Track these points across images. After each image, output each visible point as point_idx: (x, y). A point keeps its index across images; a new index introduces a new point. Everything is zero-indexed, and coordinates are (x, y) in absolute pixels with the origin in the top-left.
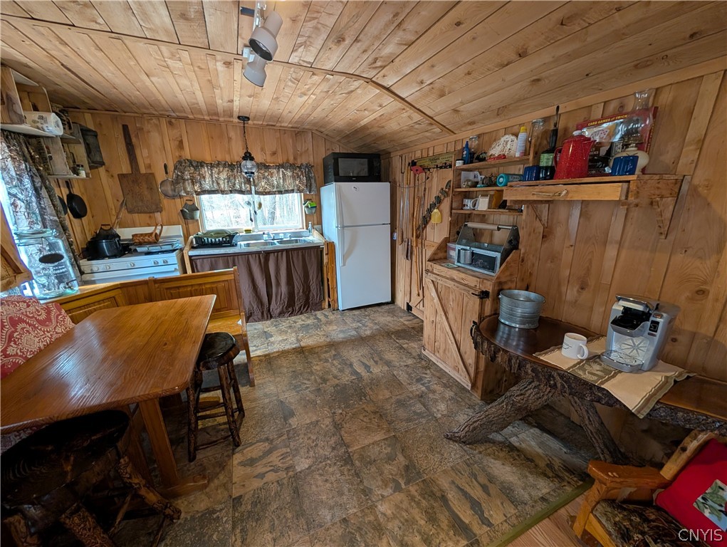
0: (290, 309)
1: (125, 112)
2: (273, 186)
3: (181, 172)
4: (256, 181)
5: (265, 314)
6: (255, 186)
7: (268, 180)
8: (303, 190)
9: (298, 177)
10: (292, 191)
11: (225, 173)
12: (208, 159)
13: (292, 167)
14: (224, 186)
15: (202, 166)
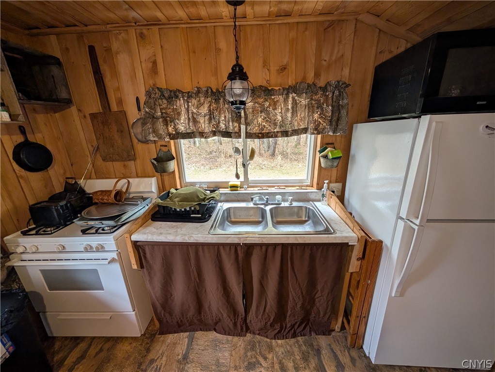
0: (277, 327)
1: (86, 26)
2: (275, 124)
3: (150, 108)
4: (250, 117)
5: (238, 325)
6: (247, 124)
7: (268, 113)
8: (324, 128)
9: (320, 106)
10: (305, 130)
11: (206, 106)
12: (187, 85)
13: (311, 89)
14: (204, 125)
15: (177, 97)
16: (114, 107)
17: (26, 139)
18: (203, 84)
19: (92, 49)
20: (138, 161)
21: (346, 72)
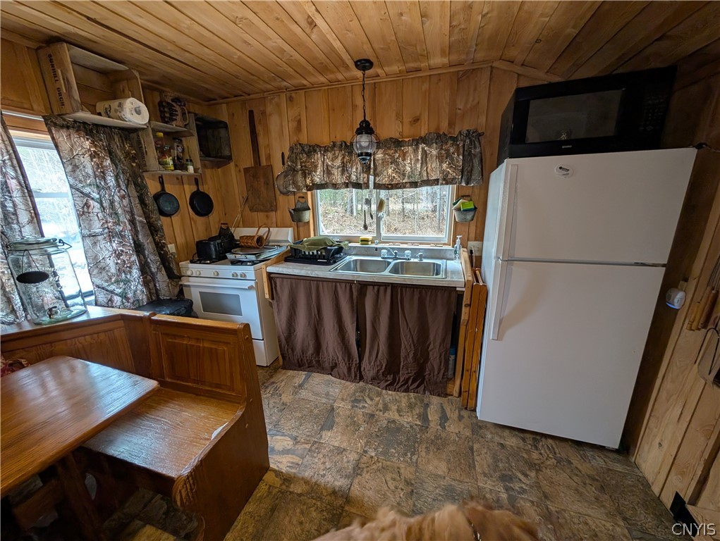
0: (390, 378)
1: (249, 95)
2: (404, 175)
3: (292, 162)
4: (379, 168)
5: (353, 370)
6: (376, 175)
7: (398, 165)
8: (454, 179)
9: (448, 155)
10: (436, 182)
11: (340, 158)
12: (326, 141)
14: (338, 177)
15: (315, 151)
16: (264, 163)
17: (198, 189)
18: (338, 139)
19: (251, 113)
20: (279, 212)
21: (483, 119)
